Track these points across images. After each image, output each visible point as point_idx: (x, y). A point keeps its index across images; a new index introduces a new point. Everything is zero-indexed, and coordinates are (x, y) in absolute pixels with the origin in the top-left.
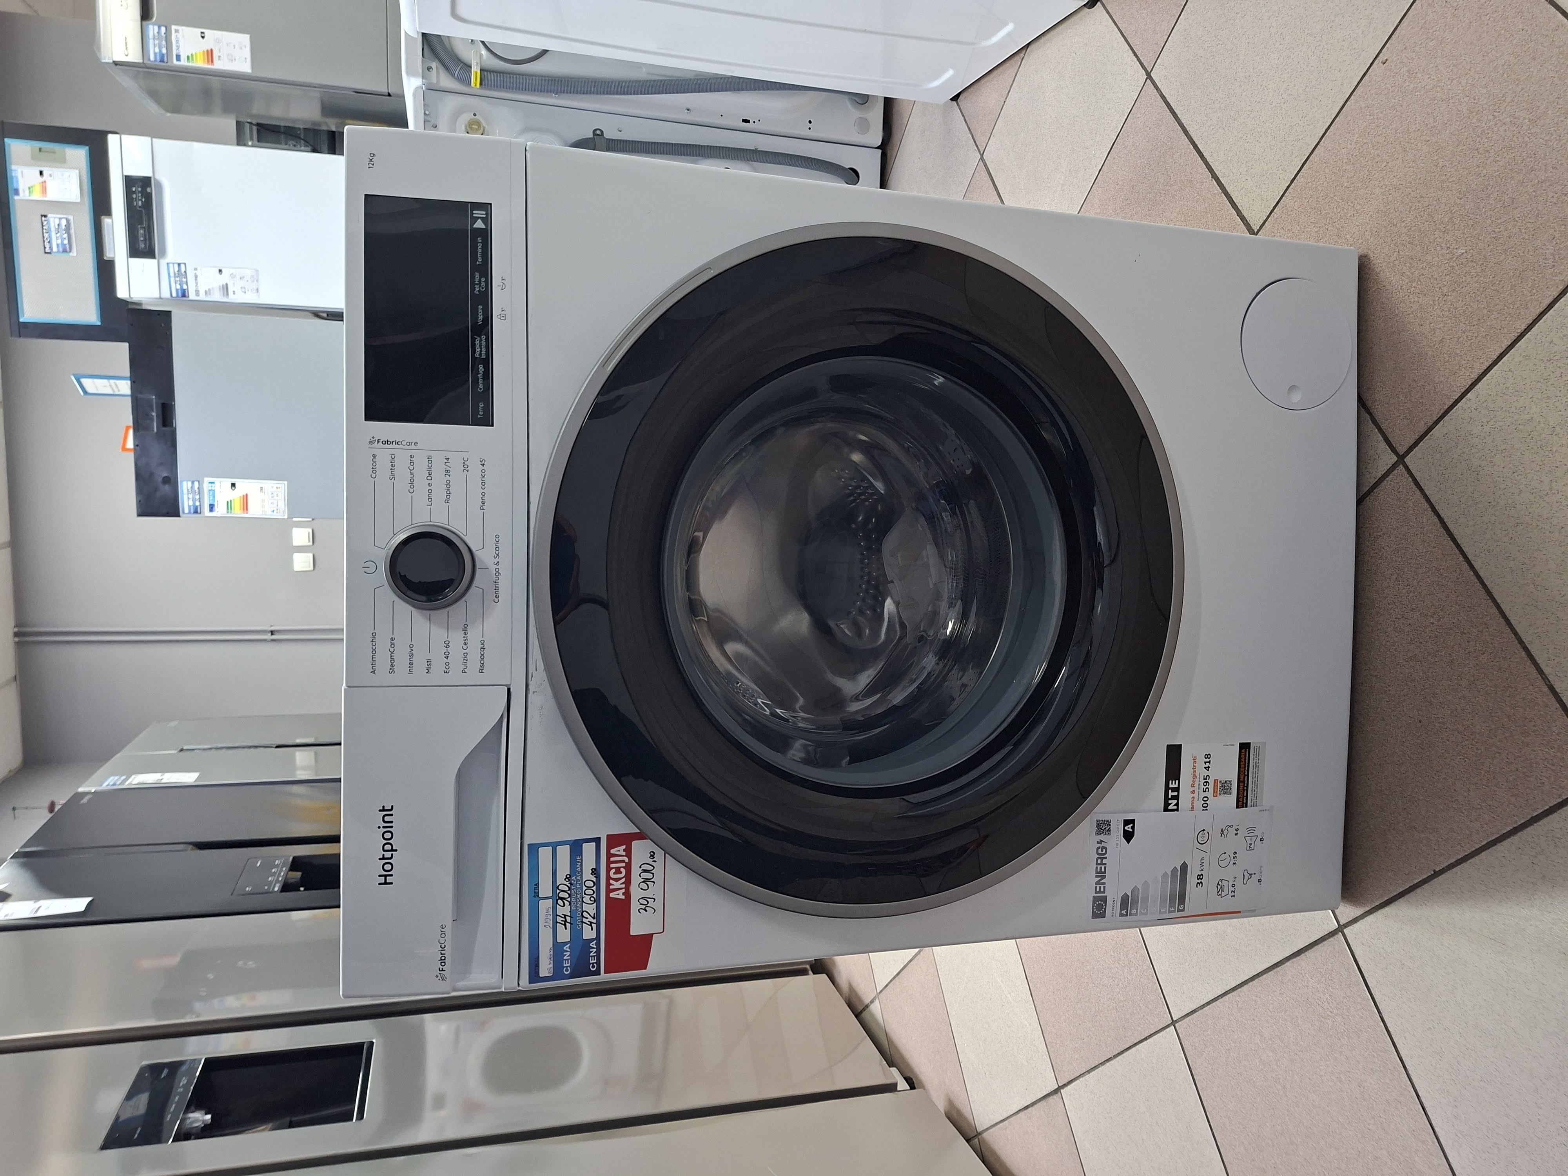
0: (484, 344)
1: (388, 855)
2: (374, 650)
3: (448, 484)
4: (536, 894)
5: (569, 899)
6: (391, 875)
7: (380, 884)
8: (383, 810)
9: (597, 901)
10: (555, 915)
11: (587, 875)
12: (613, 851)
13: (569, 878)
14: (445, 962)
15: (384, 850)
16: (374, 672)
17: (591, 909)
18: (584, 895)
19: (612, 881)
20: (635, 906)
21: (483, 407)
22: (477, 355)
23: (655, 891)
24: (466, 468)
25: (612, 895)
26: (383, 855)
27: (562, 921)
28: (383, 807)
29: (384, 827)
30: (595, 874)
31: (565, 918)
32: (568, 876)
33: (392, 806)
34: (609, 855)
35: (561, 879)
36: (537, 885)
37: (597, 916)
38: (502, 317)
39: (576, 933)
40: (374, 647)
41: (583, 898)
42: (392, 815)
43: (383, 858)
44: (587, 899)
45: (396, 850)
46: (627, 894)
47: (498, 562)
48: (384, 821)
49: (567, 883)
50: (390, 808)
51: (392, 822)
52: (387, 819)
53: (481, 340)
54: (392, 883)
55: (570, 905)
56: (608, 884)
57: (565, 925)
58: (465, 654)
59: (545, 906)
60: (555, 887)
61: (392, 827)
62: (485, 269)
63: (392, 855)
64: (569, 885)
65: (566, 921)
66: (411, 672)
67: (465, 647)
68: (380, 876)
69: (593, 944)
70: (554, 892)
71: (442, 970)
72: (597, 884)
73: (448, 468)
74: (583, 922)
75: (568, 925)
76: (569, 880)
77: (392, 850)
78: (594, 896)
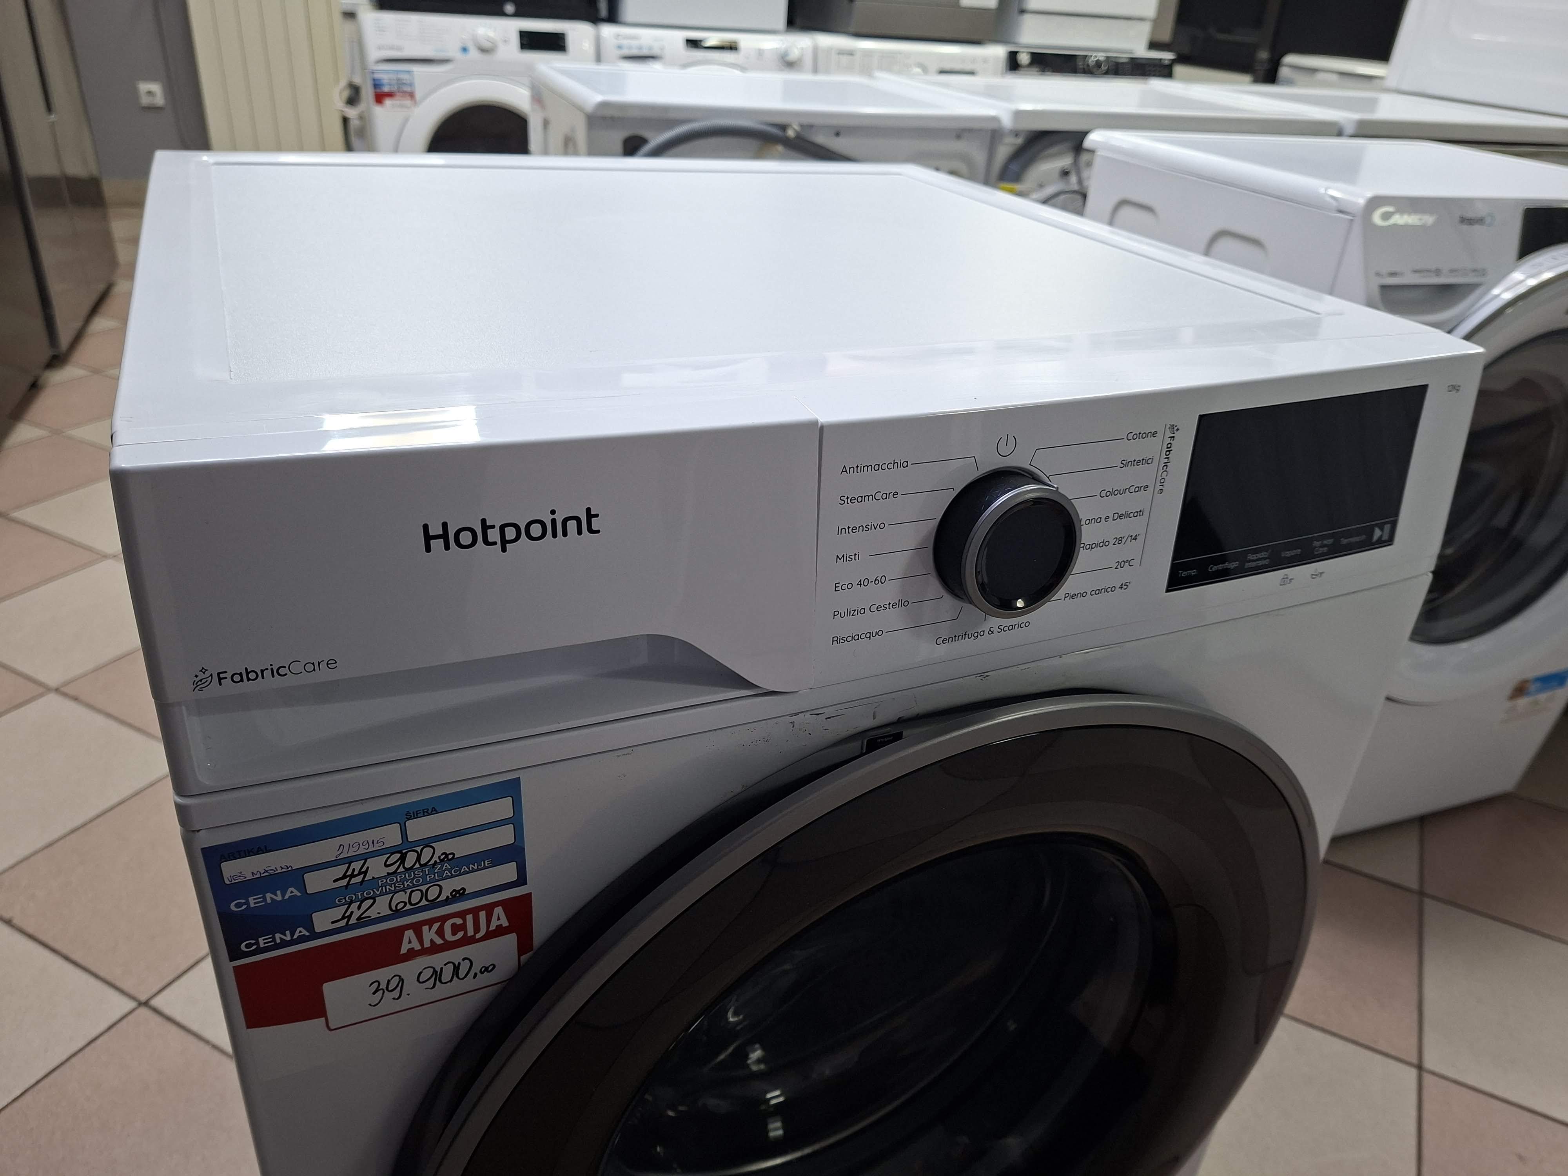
0: (1260, 563)
1: (494, 535)
2: (879, 467)
3: (1104, 543)
4: (414, 815)
5: (401, 869)
6: (447, 547)
7: (426, 527)
8: (590, 515)
9: (397, 913)
10: (365, 857)
11: (449, 886)
12: (499, 910)
13: (446, 857)
14: (242, 680)
15: (502, 528)
16: (845, 470)
17: (381, 907)
18: (409, 891)
19: (436, 926)
20: (383, 974)
21: (1190, 575)
22: (1251, 557)
23: (415, 992)
24: (1120, 565)
25: (409, 934)
26: (493, 527)
27: (354, 870)
28: (597, 516)
29: (554, 521)
30: (454, 896)
31: (360, 873)
32: (450, 856)
33: (598, 532)
34: (489, 908)
35: (441, 847)
36: (435, 811)
37: (363, 922)
38: (1285, 581)
39: (325, 900)
40: (884, 467)
41: (403, 891)
42: (580, 532)
43: (485, 527)
44: (401, 897)
45: (504, 550)
46: (412, 954)
47: (992, 632)
48: (565, 522)
49: (436, 858)
50: (594, 528)
51: (565, 534)
52: (572, 525)
53: (1265, 559)
54: (428, 549)
55: (389, 874)
56: (430, 922)
57: (344, 877)
58: (862, 611)
59: (390, 835)
60: (427, 843)
61: (555, 535)
62: (1337, 551)
63: (495, 543)
64: (432, 862)
65: (353, 876)
66: (840, 531)
67: (874, 608)
68: (445, 525)
69: (301, 931)
70: (417, 843)
71: (220, 679)
72: (434, 904)
73: (1124, 540)
74: (351, 902)
75: (344, 882)
76: (442, 861)
77: (504, 543)
78: (408, 907)
